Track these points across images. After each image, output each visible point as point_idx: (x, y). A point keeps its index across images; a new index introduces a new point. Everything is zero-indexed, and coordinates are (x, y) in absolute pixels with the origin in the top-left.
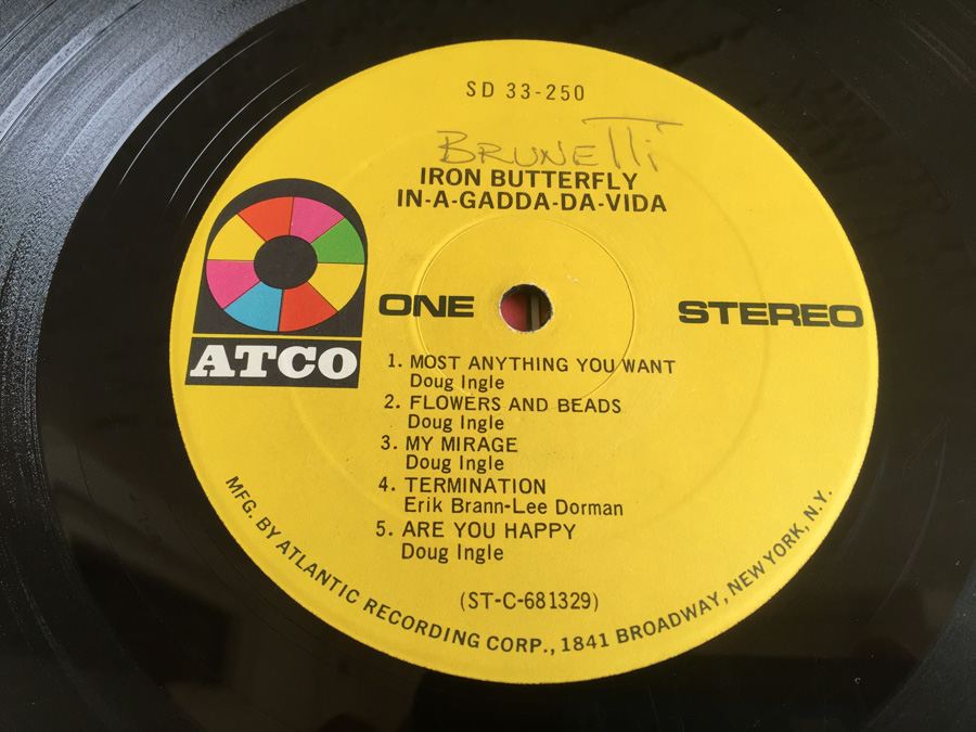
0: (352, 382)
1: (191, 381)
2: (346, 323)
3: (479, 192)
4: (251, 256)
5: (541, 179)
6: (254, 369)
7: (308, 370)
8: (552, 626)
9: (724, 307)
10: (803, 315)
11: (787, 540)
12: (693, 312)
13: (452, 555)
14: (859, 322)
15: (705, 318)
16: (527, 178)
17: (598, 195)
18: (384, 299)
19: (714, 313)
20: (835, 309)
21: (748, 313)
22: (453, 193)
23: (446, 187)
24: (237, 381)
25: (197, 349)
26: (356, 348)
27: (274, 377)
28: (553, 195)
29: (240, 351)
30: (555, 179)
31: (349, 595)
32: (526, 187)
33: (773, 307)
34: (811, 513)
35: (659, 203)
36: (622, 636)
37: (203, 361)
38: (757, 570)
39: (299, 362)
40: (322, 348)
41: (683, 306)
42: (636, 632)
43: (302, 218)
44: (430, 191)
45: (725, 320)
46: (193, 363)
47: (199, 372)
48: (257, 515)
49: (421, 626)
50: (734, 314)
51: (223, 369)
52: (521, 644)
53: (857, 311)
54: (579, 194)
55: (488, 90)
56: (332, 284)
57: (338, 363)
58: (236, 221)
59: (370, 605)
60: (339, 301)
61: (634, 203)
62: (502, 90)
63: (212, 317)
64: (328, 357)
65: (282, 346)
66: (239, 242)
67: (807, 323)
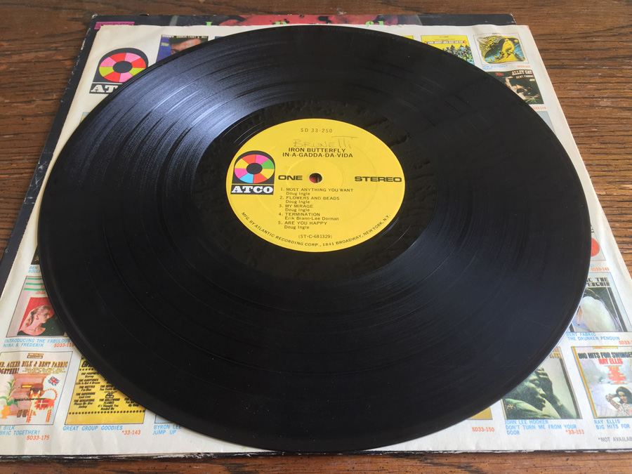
0: (272, 193)
1: (232, 193)
2: (270, 181)
3: (304, 153)
4: (245, 167)
5: (320, 150)
6: (247, 191)
7: (261, 191)
8: (320, 241)
9: (366, 178)
10: (386, 179)
11: (378, 225)
12: (358, 179)
13: (297, 227)
14: (401, 181)
15: (361, 180)
16: (316, 150)
17: (335, 154)
18: (279, 176)
19: (364, 179)
20: (394, 178)
21: (372, 179)
22: (297, 153)
23: (295, 152)
24: (243, 193)
25: (233, 187)
26: (273, 187)
27: (252, 192)
28: (323, 153)
29: (244, 188)
30: (324, 150)
31: (272, 235)
32: (316, 152)
33: (379, 178)
34: (385, 220)
35: (351, 155)
36: (337, 243)
37: (235, 189)
38: (371, 231)
39: (258, 190)
40: (264, 187)
41: (356, 178)
42: (341, 242)
43: (258, 159)
44: (291, 153)
45: (366, 180)
46: (232, 190)
47: (234, 191)
48: (250, 220)
49: (290, 241)
50: (369, 179)
51: (239, 191)
52: (313, 244)
53: (401, 179)
54: (330, 153)
55: (307, 130)
56: (266, 173)
57: (268, 190)
58: (241, 160)
59: (277, 237)
60: (268, 176)
61: (344, 155)
62: (310, 130)
63: (236, 180)
64: (266, 188)
65: (254, 186)
66: (243, 164)
67: (387, 181)
